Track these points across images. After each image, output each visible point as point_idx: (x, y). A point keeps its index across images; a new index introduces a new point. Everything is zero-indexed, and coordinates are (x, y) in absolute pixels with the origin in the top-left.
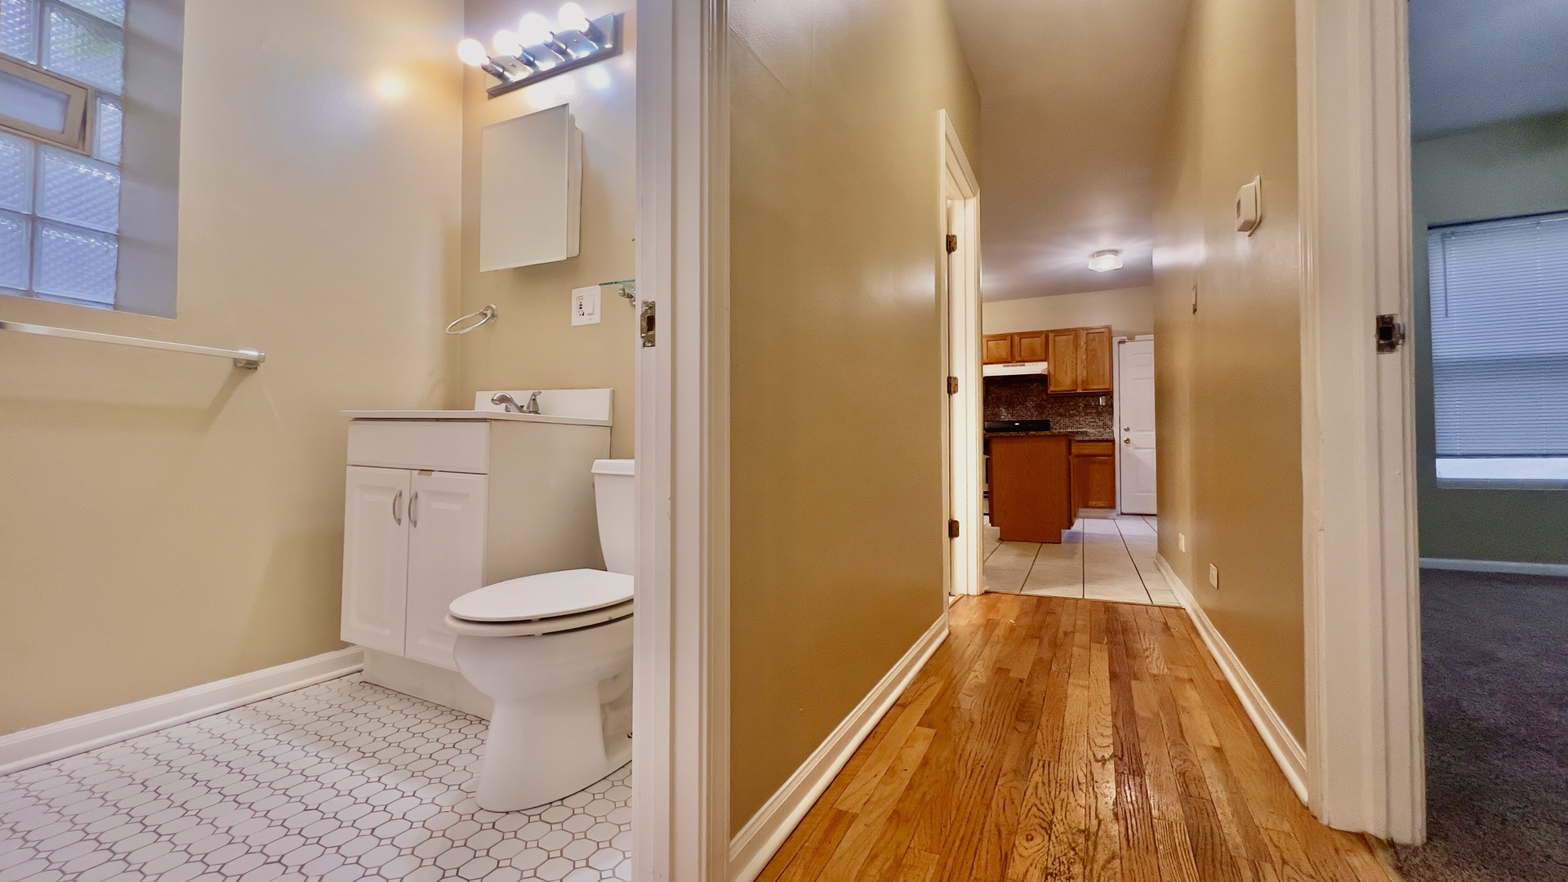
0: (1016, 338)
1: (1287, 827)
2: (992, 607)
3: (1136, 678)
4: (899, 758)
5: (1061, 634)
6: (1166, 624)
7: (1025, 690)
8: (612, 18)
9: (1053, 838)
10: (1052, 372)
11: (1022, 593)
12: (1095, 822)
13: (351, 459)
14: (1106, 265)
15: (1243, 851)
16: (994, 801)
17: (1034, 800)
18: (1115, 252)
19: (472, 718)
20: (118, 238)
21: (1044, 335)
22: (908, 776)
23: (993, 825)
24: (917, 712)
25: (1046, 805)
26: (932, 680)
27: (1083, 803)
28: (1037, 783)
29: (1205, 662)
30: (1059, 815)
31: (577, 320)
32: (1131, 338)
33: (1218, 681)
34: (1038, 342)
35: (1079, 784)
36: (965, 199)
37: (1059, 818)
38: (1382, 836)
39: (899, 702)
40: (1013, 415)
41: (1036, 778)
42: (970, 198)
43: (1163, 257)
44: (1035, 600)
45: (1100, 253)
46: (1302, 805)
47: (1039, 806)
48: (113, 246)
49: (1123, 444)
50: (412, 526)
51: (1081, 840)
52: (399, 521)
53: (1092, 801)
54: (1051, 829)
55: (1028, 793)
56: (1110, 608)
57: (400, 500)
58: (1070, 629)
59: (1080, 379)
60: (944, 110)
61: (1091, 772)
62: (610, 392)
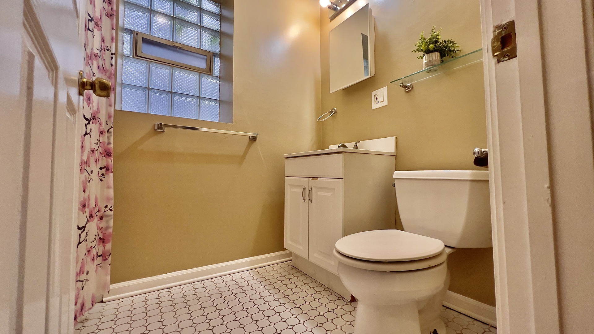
13: (286, 174)
19: (339, 296)
20: (219, 101)
31: (375, 106)
48: (217, 104)
50: (310, 202)
52: (305, 200)
57: (305, 191)
62: (394, 138)
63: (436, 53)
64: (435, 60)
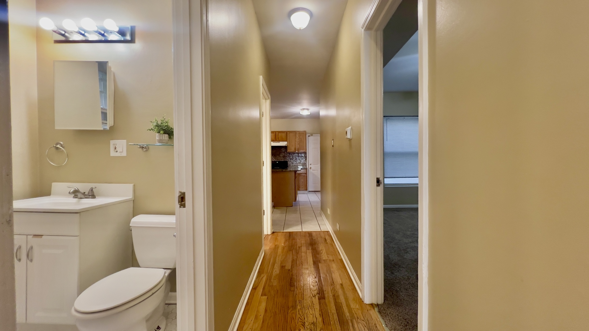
0: (277, 133)
1: (358, 307)
2: (276, 239)
3: (320, 262)
4: (258, 311)
5: (298, 248)
6: (325, 239)
7: (291, 273)
8: (130, 28)
9: (306, 328)
10: (288, 145)
11: (284, 231)
12: (315, 319)
14: (305, 113)
15: (349, 318)
16: (288, 319)
17: (299, 316)
18: (308, 109)
21: (286, 133)
22: (261, 317)
23: (289, 329)
24: (260, 290)
25: (302, 316)
26: (262, 275)
27: (311, 313)
28: (299, 309)
29: (336, 253)
30: (306, 319)
31: (113, 153)
32: (312, 135)
33: (340, 259)
34: (284, 135)
35: (310, 306)
36: (266, 99)
37: (306, 320)
38: (376, 303)
39: (253, 287)
40: (276, 159)
41: (299, 307)
42: (267, 99)
43: (323, 113)
44: (288, 234)
45: (304, 109)
46: (360, 298)
47: (301, 318)
49: (309, 169)
51: (313, 326)
52: (19, 260)
53: (314, 312)
54: (305, 325)
55: (297, 314)
56: (310, 234)
57: (20, 250)
58: (300, 246)
59: (297, 148)
60: (262, 76)
61: (312, 301)
62: (132, 185)
63: (166, 135)
64: (165, 140)
